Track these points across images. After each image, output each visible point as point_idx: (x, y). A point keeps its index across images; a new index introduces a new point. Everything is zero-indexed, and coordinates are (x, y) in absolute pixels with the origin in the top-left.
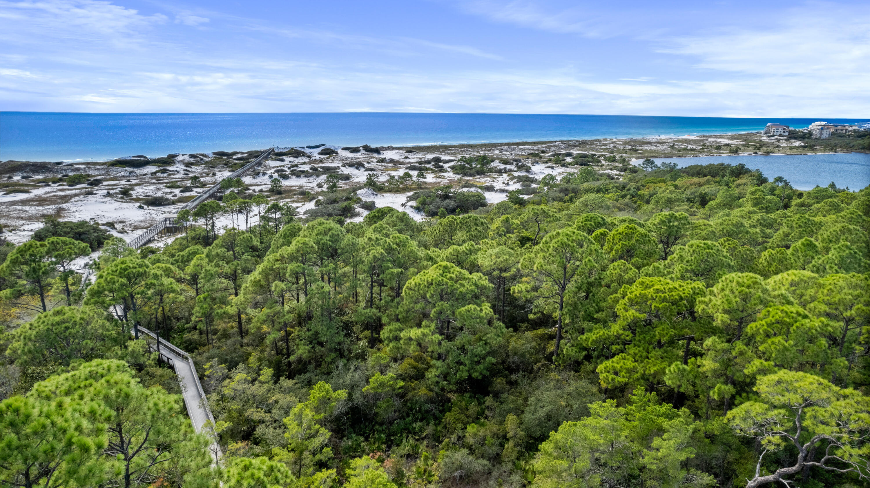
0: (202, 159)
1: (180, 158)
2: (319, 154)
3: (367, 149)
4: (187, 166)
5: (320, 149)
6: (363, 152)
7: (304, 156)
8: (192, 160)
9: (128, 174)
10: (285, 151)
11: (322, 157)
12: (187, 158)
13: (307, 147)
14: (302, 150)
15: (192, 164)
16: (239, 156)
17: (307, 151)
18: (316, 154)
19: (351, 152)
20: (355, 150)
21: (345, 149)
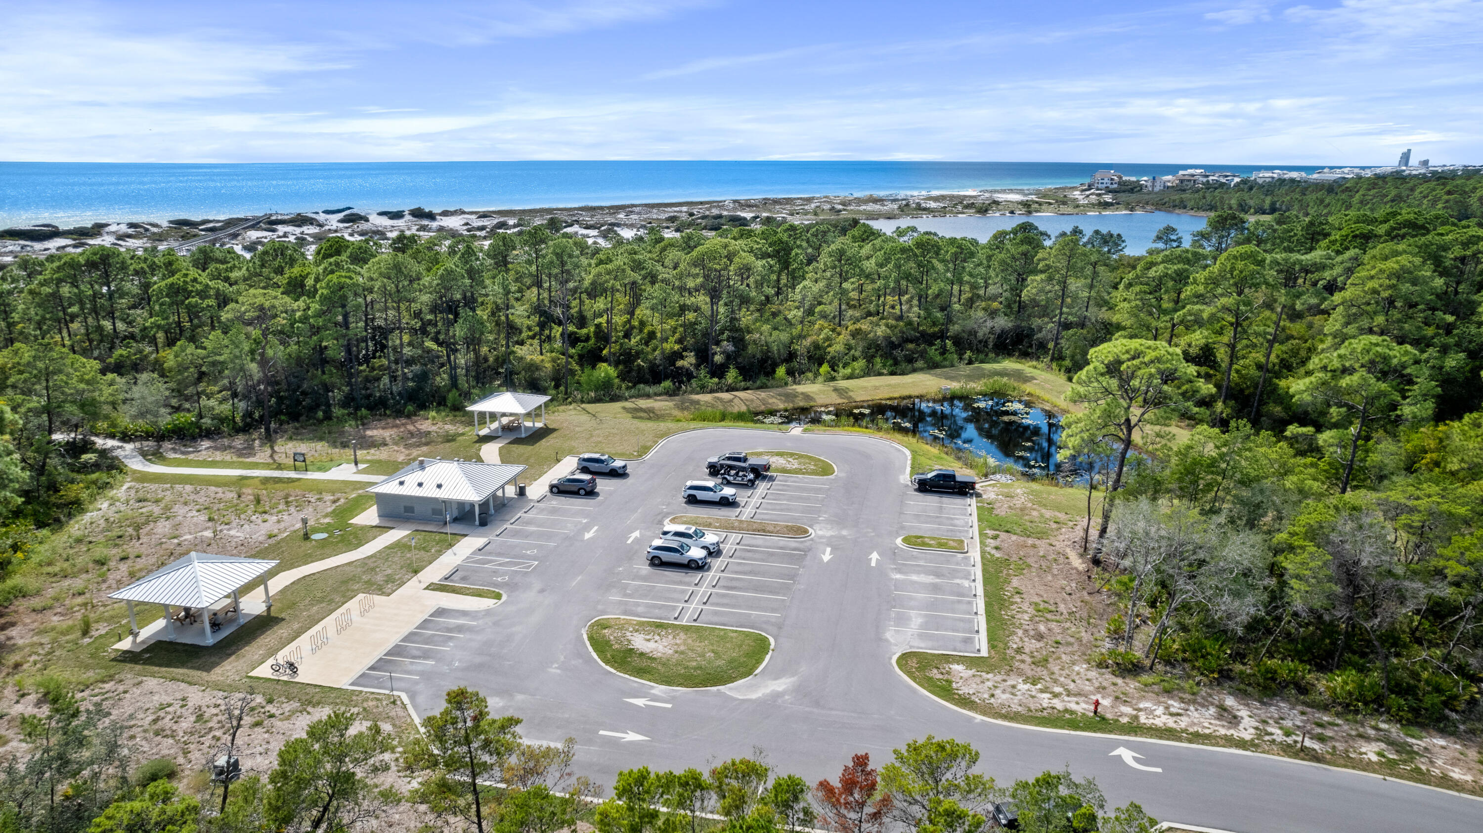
0: (147, 230)
1: (113, 228)
2: (339, 221)
3: (418, 214)
4: (118, 239)
5: (341, 216)
6: (408, 217)
7: (312, 224)
8: (131, 231)
9: (19, 249)
10: (286, 217)
11: (341, 225)
12: (124, 229)
13: (324, 212)
14: (314, 216)
15: (130, 236)
16: (211, 225)
17: (321, 217)
18: (333, 221)
19: (391, 218)
20: (398, 215)
21: (381, 214)
